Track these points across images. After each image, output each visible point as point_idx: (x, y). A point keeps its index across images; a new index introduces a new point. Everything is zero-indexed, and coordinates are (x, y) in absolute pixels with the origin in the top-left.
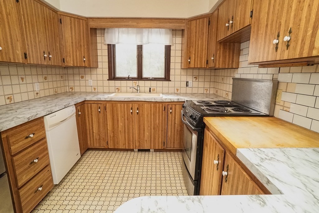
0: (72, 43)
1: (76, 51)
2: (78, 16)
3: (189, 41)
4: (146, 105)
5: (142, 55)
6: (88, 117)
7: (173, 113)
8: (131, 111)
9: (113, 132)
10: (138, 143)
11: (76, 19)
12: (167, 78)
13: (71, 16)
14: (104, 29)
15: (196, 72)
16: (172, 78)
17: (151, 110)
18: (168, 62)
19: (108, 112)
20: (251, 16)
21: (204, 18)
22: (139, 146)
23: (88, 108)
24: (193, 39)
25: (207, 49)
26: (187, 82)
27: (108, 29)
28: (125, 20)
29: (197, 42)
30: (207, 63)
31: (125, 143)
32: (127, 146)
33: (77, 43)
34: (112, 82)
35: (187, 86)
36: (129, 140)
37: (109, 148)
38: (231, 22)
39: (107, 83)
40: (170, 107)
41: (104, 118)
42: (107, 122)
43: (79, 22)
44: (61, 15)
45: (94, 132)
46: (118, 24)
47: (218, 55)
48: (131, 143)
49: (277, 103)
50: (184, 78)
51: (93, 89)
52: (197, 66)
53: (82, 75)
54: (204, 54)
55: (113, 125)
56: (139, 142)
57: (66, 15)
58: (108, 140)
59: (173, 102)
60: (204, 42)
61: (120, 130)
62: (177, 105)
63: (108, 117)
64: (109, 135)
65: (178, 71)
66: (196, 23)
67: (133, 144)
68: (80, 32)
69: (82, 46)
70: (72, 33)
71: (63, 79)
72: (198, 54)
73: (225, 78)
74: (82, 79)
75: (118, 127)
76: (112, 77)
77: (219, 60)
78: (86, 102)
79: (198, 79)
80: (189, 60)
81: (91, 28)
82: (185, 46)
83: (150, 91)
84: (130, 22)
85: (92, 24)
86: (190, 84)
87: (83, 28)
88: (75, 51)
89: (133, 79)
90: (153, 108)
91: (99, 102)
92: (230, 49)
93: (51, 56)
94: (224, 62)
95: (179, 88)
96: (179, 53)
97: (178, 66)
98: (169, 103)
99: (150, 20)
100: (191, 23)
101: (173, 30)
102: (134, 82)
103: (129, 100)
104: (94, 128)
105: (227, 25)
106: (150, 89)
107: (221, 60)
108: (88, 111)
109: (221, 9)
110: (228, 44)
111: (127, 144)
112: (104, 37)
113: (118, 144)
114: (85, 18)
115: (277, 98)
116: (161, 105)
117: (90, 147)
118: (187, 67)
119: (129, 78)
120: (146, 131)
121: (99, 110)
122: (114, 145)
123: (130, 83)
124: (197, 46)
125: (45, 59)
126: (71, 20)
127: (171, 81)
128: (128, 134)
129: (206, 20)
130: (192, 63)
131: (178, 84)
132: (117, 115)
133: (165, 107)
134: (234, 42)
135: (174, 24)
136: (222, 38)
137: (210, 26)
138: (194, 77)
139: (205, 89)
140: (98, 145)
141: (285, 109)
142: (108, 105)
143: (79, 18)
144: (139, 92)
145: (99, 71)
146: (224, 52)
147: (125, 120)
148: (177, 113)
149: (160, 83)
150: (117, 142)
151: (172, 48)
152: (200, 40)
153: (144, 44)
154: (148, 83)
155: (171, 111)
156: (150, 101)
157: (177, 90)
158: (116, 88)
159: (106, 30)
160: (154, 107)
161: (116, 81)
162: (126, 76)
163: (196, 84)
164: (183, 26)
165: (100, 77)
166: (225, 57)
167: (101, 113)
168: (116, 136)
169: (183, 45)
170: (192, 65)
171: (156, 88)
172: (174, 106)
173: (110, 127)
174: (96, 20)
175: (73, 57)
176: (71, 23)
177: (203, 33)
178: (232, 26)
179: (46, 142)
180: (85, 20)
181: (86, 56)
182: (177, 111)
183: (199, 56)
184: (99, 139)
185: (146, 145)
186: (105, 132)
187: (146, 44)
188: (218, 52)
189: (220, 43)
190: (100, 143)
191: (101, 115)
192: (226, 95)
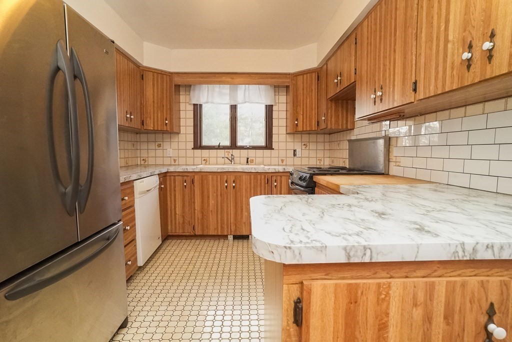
0: (154, 102)
1: (158, 111)
2: (162, 71)
3: (295, 100)
4: (244, 176)
5: (236, 117)
6: (171, 195)
7: (279, 186)
8: (226, 184)
9: (202, 213)
10: (234, 227)
11: (159, 75)
12: (269, 146)
13: (154, 71)
14: (190, 86)
15: (306, 137)
16: (274, 145)
17: (250, 183)
18: (270, 126)
19: (196, 186)
20: (356, 74)
21: (312, 72)
22: (236, 230)
23: (170, 181)
24: (301, 97)
25: (318, 108)
26: (295, 151)
27: (194, 85)
28: (217, 75)
29: (305, 101)
30: (318, 125)
31: (217, 227)
32: (219, 231)
33: (159, 103)
34: (198, 152)
35: (294, 156)
36: (222, 223)
37: (195, 235)
38: (339, 78)
39: (190, 153)
40: (274, 179)
41: (191, 194)
42: (194, 200)
43: (162, 78)
44: (143, 70)
45: (177, 213)
46: (210, 80)
47: (329, 114)
48: (226, 227)
49: (390, 160)
50: (291, 146)
51: (172, 160)
52: (306, 128)
53: (159, 143)
54: (314, 114)
55: (202, 202)
56: (236, 225)
57: (147, 69)
58: (195, 223)
59: (278, 172)
60: (314, 101)
61: (211, 209)
62: (283, 177)
63: (196, 193)
64: (196, 215)
65: (283, 137)
66: (303, 79)
67: (228, 228)
68: (163, 89)
69: (165, 105)
70: (154, 91)
71: (134, 148)
72: (306, 115)
73: (341, 142)
74: (159, 148)
75: (209, 206)
76: (198, 145)
77: (331, 120)
78: (168, 175)
79: (308, 147)
80: (296, 122)
81: (175, 85)
82: (290, 106)
83: (247, 162)
84: (224, 78)
85: (177, 80)
86: (298, 153)
87: (167, 86)
88: (156, 112)
89: (225, 148)
90: (252, 181)
91: (186, 174)
92: (342, 107)
93: (132, 117)
94: (337, 122)
95: (285, 158)
96: (283, 115)
97: (283, 130)
98: (273, 174)
99: (248, 75)
100: (297, 79)
101: (275, 87)
102: (227, 152)
103: (224, 171)
104: (177, 208)
105: (336, 81)
106: (248, 159)
107: (333, 120)
108: (170, 185)
109: (329, 63)
110: (340, 101)
111: (219, 228)
112: (189, 95)
113: (207, 229)
114: (170, 73)
115: (390, 154)
116: (263, 177)
117: (171, 234)
118: (295, 131)
119: (219, 146)
120: (244, 210)
121: (185, 184)
122: (203, 230)
123: (221, 153)
124: (305, 105)
125: (127, 119)
126: (153, 76)
127: (273, 149)
128: (221, 215)
129: (314, 76)
130: (300, 124)
131: (282, 154)
132: (208, 189)
133: (268, 179)
134: (347, 100)
135: (276, 80)
136: (332, 96)
137: (319, 81)
138: (303, 143)
139: (318, 159)
140: (181, 230)
141: (397, 164)
142: (197, 178)
143: (162, 73)
144: (233, 163)
145: (182, 137)
146: (336, 111)
147: (217, 196)
148: (283, 186)
149: (260, 152)
150: (207, 225)
151: (274, 108)
152: (308, 98)
153: (239, 104)
154: (244, 153)
155: (275, 184)
156: (249, 171)
157: (282, 161)
158: (203, 159)
159: (192, 87)
160: (254, 179)
161: (203, 150)
162: (216, 144)
163: (306, 153)
164: (287, 81)
165: (182, 146)
166: (337, 117)
167: (187, 188)
168: (205, 217)
169: (288, 104)
170: (300, 128)
171: (254, 159)
172: (279, 177)
173: (197, 206)
174: (183, 75)
175: (154, 119)
176: (153, 79)
177: (312, 90)
178: (341, 82)
179: (134, 211)
180: (169, 76)
181: (168, 119)
182: (283, 184)
183: (308, 117)
184: (183, 223)
185: (244, 229)
186: (191, 213)
187: (242, 103)
188: (329, 111)
189: (331, 100)
190: (183, 228)
191: (187, 191)
192: (344, 164)
